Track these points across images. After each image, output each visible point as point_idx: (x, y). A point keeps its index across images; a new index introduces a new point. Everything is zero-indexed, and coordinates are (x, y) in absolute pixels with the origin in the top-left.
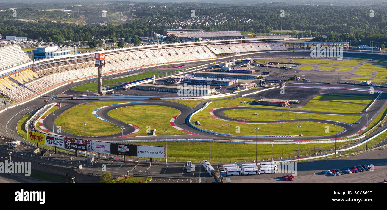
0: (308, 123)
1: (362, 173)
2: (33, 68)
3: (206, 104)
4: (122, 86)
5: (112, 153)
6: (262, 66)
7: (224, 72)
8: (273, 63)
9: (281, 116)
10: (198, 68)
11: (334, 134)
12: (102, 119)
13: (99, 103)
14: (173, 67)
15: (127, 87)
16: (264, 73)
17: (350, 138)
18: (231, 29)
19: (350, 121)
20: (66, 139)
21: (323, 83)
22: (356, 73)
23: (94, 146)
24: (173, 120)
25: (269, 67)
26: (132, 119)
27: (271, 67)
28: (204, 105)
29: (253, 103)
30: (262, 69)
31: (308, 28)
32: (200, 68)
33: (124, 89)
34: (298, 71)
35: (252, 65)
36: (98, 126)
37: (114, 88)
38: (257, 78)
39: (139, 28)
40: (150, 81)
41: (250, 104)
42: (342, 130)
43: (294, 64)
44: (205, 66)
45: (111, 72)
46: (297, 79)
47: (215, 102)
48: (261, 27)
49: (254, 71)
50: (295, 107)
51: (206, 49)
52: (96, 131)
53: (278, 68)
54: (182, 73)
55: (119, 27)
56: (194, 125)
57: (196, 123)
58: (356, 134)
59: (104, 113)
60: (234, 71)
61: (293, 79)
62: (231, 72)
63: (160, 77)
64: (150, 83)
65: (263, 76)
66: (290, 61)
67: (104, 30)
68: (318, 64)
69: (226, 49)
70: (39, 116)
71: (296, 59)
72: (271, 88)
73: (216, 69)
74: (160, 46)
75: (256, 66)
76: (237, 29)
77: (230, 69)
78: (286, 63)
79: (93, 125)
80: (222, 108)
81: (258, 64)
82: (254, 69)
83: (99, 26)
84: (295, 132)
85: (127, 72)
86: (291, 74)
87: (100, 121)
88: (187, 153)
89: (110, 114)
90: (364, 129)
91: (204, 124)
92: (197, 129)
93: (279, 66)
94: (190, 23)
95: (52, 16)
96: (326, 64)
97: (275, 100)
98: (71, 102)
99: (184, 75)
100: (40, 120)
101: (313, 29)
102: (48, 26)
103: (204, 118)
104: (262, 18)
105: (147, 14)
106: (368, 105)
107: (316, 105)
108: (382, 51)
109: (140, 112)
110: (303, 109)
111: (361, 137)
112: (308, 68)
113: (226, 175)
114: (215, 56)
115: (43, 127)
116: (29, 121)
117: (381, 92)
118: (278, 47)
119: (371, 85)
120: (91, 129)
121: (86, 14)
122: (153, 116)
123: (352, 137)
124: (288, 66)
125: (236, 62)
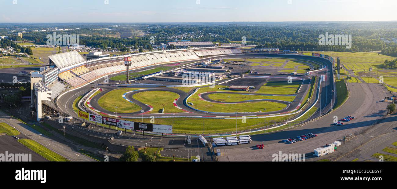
0: (263, 102)
1: (310, 139)
2: (86, 65)
3: (196, 90)
4: (141, 77)
5: (135, 129)
6: (228, 63)
7: (205, 68)
8: (235, 62)
9: (245, 97)
10: (188, 65)
11: (282, 109)
12: (129, 101)
13: (127, 89)
14: (173, 64)
15: (145, 78)
16: (230, 68)
18: (206, 41)
19: (290, 100)
20: (103, 117)
21: (267, 75)
22: (285, 67)
23: (122, 124)
24: (175, 102)
25: (232, 64)
26: (149, 101)
27: (233, 64)
28: (195, 91)
29: (226, 89)
30: (228, 66)
32: (190, 65)
33: (143, 79)
34: (250, 67)
35: (222, 63)
36: (126, 106)
37: (136, 78)
38: (226, 72)
40: (159, 74)
41: (224, 89)
42: (286, 107)
43: (247, 62)
44: (193, 64)
45: (134, 67)
46: (251, 72)
47: (202, 88)
48: (224, 39)
49: (223, 67)
50: (253, 91)
51: (193, 53)
52: (125, 109)
53: (237, 65)
54: (179, 68)
55: (140, 39)
56: (189, 105)
57: (191, 104)
58: (296, 109)
59: (130, 96)
60: (211, 67)
61: (248, 72)
62: (209, 67)
63: (165, 71)
64: (159, 75)
65: (230, 70)
66: (245, 60)
67: (131, 41)
68: (262, 62)
69: (205, 53)
70: (87, 97)
71: (248, 59)
72: (236, 79)
73: (200, 66)
74: (165, 51)
75: (224, 63)
76: (210, 40)
77: (209, 66)
78: (242, 62)
79: (122, 105)
80: (206, 92)
81: (225, 63)
82: (223, 65)
83: (128, 39)
84: (256, 110)
85: (145, 68)
86: (246, 69)
87: (126, 102)
88: (186, 126)
89: (134, 97)
90: (300, 105)
91: (196, 104)
92: (191, 108)
93: (238, 63)
94: (182, 37)
95: (100, 32)
96: (267, 62)
97: (239, 87)
98: (109, 88)
99: (180, 70)
100: (88, 100)
101: (254, 40)
102: (98, 39)
103: (195, 100)
104: (224, 34)
105: (156, 32)
106: (299, 88)
107: (265, 89)
108: (299, 53)
109: (154, 96)
110: (258, 92)
111: (300, 111)
112: (256, 65)
113: (216, 146)
114: (199, 58)
115: (90, 106)
116: (81, 101)
117: (304, 79)
118: (237, 51)
119: (296, 75)
120: (121, 108)
121: (120, 32)
122: (162, 99)
123: (294, 112)
124: (243, 63)
125: (212, 61)
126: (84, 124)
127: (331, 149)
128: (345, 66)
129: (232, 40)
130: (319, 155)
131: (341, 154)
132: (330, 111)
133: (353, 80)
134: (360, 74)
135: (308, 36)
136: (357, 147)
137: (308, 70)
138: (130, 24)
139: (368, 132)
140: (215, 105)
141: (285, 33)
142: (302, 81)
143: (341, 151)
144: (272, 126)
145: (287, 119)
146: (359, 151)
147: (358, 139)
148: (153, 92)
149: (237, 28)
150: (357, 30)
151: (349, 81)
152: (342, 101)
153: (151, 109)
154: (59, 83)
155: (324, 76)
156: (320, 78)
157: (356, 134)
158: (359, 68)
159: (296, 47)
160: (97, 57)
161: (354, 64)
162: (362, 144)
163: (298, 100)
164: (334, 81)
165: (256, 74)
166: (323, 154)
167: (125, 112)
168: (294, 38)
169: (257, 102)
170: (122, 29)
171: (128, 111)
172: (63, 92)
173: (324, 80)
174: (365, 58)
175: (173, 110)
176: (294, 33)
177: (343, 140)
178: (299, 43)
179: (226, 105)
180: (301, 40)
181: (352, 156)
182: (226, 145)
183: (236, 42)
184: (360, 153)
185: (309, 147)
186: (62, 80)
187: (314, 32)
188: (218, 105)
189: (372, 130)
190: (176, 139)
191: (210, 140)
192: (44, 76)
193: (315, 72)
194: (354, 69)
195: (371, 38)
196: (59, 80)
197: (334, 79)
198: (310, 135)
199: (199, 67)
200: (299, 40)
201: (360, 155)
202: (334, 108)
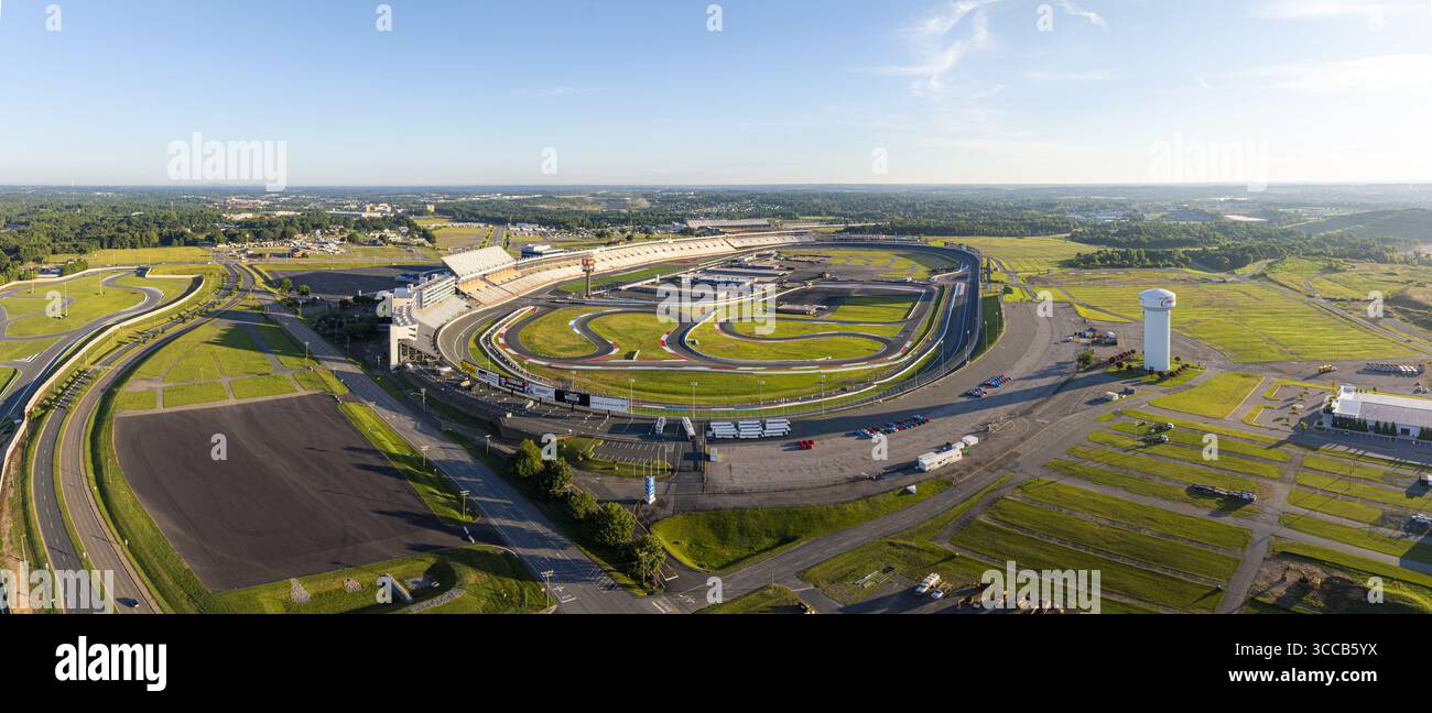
0: (838, 338)
1: (913, 429)
4: (618, 286)
5: (556, 399)
6: (787, 259)
7: (741, 267)
8: (800, 256)
9: (804, 329)
10: (712, 263)
11: (872, 354)
12: (578, 332)
13: (584, 308)
14: (684, 261)
15: (623, 288)
16: (788, 269)
17: (893, 360)
18: (758, 216)
19: (890, 333)
20: (500, 376)
21: (857, 282)
22: (893, 266)
23: (534, 390)
24: (664, 337)
25: (795, 261)
26: (615, 333)
27: (797, 261)
30: (785, 264)
31: (840, 215)
33: (620, 290)
34: (827, 265)
35: (776, 258)
36: (569, 342)
37: (608, 286)
38: (780, 276)
39: (659, 215)
40: (654, 280)
42: (881, 347)
43: (824, 257)
44: (721, 261)
45: (603, 269)
46: (826, 276)
48: (791, 214)
49: (777, 267)
50: (823, 314)
51: (724, 243)
52: (564, 350)
53: (804, 261)
54: (693, 269)
55: (639, 214)
56: (690, 345)
57: (694, 343)
58: (899, 354)
59: (583, 325)
60: (754, 268)
61: (821, 276)
62: (749, 268)
63: (666, 274)
64: (650, 283)
65: (787, 273)
66: (819, 253)
67: (622, 217)
69: (747, 242)
70: (503, 324)
71: (825, 252)
72: (794, 289)
73: (733, 264)
74: (671, 241)
75: (780, 260)
76: (763, 216)
77: (750, 264)
78: (815, 256)
79: (563, 341)
81: (782, 258)
82: (777, 264)
83: (619, 214)
84: (821, 354)
86: (819, 269)
87: (574, 335)
88: (674, 387)
89: (591, 326)
90: (908, 344)
91: (703, 344)
92: (692, 351)
93: (806, 258)
94: (715, 210)
95: (573, 202)
96: (859, 257)
97: (797, 307)
98: (552, 307)
99: (695, 272)
100: (503, 330)
101: (845, 216)
102: (565, 213)
103: (706, 334)
104: (791, 204)
105: (672, 202)
106: (911, 310)
107: (848, 312)
108: (920, 240)
109: (628, 323)
110: (833, 318)
111: (906, 358)
112: (839, 262)
113: (713, 440)
114: (733, 249)
115: (501, 341)
116: (488, 332)
117: (924, 291)
118: (805, 239)
119: (911, 282)
120: (559, 346)
121: (607, 201)
122: (641, 330)
123: (895, 358)
124: (815, 259)
125: (757, 256)
126: (466, 383)
127: (954, 455)
128: (1004, 264)
129: (804, 214)
130: (927, 469)
131: (978, 464)
132: (964, 363)
133: (1017, 295)
134: (1030, 280)
135: (942, 210)
136: (1010, 446)
137: (934, 272)
138: (628, 188)
139: (1037, 412)
140: (741, 344)
141: (901, 205)
142: (921, 294)
143: (977, 457)
144: (845, 390)
145: (879, 374)
146: (1017, 455)
147: (1017, 427)
148: (631, 315)
149: (816, 196)
150: (1029, 200)
151: (1007, 298)
152: (991, 342)
153: (615, 351)
154: (456, 299)
155: (963, 285)
156: (954, 289)
157: (1011, 415)
158: (1028, 267)
159: (915, 231)
160: (540, 254)
161: (1020, 260)
162: (1023, 439)
163: (907, 333)
164: (980, 296)
165: (834, 280)
166: (937, 466)
167: (563, 354)
168: (916, 213)
169: (824, 339)
170: (614, 197)
171: (569, 354)
172: (461, 314)
173: (962, 293)
174: (1042, 249)
175: (656, 355)
176: (917, 205)
177: (983, 432)
178: (924, 223)
179: (763, 344)
180: (929, 217)
181: (1000, 467)
182: (736, 440)
183: (812, 218)
184: (1019, 459)
185: (910, 447)
186: (463, 293)
187: (953, 204)
188: (746, 345)
189: (1045, 407)
190: (636, 421)
191: (704, 427)
192: (421, 294)
193: (947, 277)
194: (1020, 269)
195: (1052, 213)
196: (457, 292)
197: (980, 291)
198: (915, 419)
199: (731, 267)
200: (924, 217)
201: (1018, 465)
202: (972, 356)
